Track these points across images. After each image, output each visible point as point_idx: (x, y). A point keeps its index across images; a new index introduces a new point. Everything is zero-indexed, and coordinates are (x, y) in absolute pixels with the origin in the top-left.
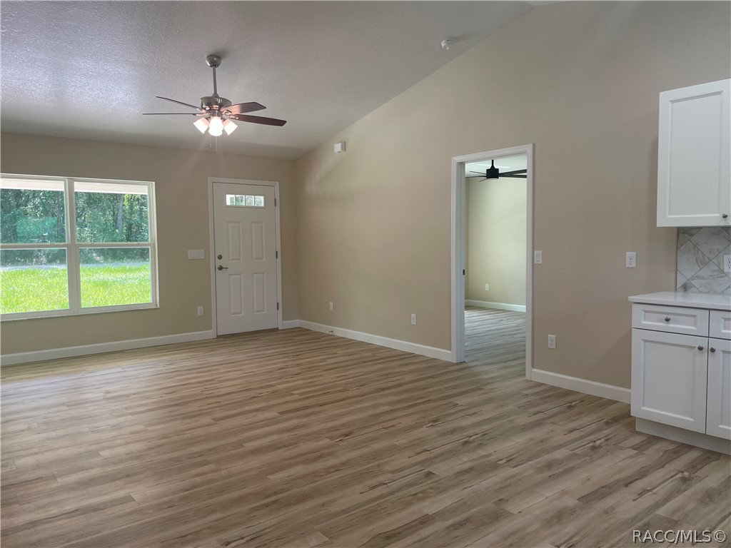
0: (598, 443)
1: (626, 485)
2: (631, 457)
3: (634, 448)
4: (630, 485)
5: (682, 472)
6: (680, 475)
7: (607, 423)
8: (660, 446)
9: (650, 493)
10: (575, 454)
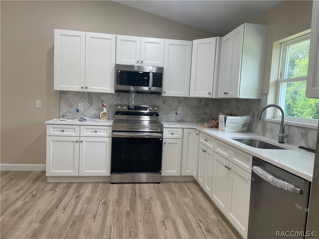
0: (34, 193)
1: (57, 208)
2: (52, 194)
3: (51, 190)
4: (58, 207)
5: (75, 194)
6: (74, 196)
7: (33, 182)
8: (61, 186)
9: (68, 207)
10: (26, 202)
